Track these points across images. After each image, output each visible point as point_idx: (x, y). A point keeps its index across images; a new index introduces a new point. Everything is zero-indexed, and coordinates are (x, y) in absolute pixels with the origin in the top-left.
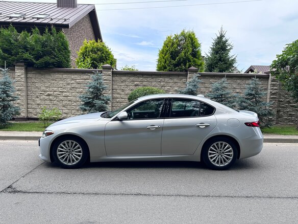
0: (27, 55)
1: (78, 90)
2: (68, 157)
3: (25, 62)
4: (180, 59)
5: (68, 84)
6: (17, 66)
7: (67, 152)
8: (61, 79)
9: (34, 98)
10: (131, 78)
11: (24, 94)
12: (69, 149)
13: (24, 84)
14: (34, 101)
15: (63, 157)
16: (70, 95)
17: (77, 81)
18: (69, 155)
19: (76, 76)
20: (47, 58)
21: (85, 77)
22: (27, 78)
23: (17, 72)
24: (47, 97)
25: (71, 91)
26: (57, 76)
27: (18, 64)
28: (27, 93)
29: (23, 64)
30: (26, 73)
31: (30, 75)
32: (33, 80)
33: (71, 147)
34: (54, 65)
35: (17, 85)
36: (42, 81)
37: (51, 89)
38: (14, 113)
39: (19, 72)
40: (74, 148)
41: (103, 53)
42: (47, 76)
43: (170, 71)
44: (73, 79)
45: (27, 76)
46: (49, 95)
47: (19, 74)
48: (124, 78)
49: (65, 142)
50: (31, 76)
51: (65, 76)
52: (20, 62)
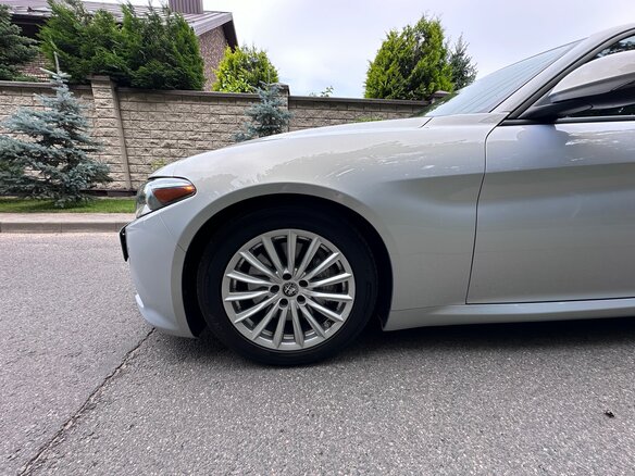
0: (111, 58)
1: (223, 136)
2: (279, 312)
3: (110, 75)
4: (419, 72)
5: (205, 124)
6: (97, 82)
7: (275, 289)
8: (190, 114)
9: (139, 153)
10: (324, 112)
11: (118, 143)
12: (287, 277)
13: (117, 123)
14: (140, 157)
15: (257, 318)
16: (210, 147)
17: (222, 117)
18: (284, 302)
19: (219, 107)
20: (157, 66)
21: (237, 109)
22: (120, 111)
23: (98, 96)
24: (165, 151)
25: (209, 138)
26: (181, 106)
27: (97, 78)
28: (125, 142)
29: (107, 78)
30: (118, 100)
31: (125, 105)
32: (134, 115)
33: (298, 263)
34: (173, 83)
35: (101, 124)
36: (153, 117)
37: (171, 134)
38: (91, 173)
39: (102, 96)
40: (309, 269)
41: (263, 70)
42: (161, 107)
43: (397, 98)
44: (212, 114)
45: (119, 105)
46: (168, 146)
47: (101, 101)
48: (311, 112)
49: (266, 240)
50: (128, 107)
51: (197, 107)
52: (102, 74)
